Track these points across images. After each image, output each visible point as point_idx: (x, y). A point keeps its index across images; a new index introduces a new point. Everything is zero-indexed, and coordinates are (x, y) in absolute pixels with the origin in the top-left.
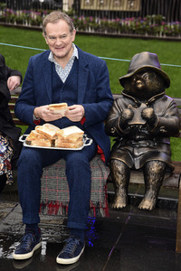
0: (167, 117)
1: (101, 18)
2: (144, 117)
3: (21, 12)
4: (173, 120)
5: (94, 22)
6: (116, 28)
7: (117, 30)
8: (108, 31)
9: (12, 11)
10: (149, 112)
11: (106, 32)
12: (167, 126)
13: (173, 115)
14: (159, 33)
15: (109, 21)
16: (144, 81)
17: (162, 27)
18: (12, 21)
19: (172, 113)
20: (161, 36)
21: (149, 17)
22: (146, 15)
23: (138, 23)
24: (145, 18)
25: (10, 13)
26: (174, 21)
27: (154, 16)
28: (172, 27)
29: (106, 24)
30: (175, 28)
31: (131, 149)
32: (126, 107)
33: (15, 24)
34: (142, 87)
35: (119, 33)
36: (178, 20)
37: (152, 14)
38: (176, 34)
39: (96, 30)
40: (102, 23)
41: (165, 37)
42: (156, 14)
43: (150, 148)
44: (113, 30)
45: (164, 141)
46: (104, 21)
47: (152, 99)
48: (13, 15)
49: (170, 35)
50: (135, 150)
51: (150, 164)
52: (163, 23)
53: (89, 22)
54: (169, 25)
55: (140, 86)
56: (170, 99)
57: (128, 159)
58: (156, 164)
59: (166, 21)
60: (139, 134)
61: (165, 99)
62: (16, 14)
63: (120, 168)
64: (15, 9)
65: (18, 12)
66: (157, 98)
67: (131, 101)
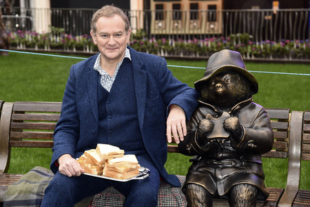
0: (256, 128)
1: (176, 40)
2: (226, 129)
3: (81, 37)
4: (264, 132)
5: (167, 44)
6: (193, 50)
7: (195, 53)
8: (185, 54)
9: (71, 37)
10: (232, 122)
11: (182, 56)
12: (257, 140)
13: (264, 126)
14: (246, 54)
15: (185, 42)
16: (225, 84)
17: (249, 47)
18: (71, 48)
19: (262, 123)
20: (248, 58)
21: (233, 35)
22: (229, 33)
23: (220, 44)
24: (228, 38)
25: (68, 39)
26: (264, 40)
27: (238, 35)
28: (262, 46)
29: (182, 46)
30: (265, 48)
31: (212, 171)
32: (204, 117)
33: (75, 51)
34: (223, 92)
35: (198, 56)
36: (269, 39)
37: (237, 33)
38: (267, 55)
39: (169, 53)
40: (176, 46)
41: (253, 58)
42: (242, 32)
43: (237, 168)
44: (190, 52)
45: (255, 159)
46: (179, 42)
47: (237, 107)
48: (72, 40)
49: (260, 56)
50: (218, 172)
51: (238, 188)
52: (251, 42)
53: (162, 44)
54: (257, 44)
55: (220, 90)
56: (259, 107)
57: (209, 183)
58: (244, 188)
59: (254, 40)
60: (222, 150)
61: (253, 107)
62: (75, 40)
63: (200, 194)
64: (74, 35)
65: (77, 38)
66: (242, 106)
67: (209, 110)
